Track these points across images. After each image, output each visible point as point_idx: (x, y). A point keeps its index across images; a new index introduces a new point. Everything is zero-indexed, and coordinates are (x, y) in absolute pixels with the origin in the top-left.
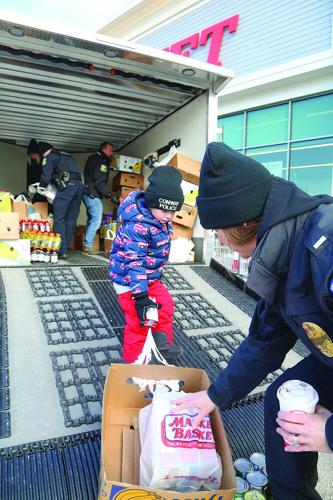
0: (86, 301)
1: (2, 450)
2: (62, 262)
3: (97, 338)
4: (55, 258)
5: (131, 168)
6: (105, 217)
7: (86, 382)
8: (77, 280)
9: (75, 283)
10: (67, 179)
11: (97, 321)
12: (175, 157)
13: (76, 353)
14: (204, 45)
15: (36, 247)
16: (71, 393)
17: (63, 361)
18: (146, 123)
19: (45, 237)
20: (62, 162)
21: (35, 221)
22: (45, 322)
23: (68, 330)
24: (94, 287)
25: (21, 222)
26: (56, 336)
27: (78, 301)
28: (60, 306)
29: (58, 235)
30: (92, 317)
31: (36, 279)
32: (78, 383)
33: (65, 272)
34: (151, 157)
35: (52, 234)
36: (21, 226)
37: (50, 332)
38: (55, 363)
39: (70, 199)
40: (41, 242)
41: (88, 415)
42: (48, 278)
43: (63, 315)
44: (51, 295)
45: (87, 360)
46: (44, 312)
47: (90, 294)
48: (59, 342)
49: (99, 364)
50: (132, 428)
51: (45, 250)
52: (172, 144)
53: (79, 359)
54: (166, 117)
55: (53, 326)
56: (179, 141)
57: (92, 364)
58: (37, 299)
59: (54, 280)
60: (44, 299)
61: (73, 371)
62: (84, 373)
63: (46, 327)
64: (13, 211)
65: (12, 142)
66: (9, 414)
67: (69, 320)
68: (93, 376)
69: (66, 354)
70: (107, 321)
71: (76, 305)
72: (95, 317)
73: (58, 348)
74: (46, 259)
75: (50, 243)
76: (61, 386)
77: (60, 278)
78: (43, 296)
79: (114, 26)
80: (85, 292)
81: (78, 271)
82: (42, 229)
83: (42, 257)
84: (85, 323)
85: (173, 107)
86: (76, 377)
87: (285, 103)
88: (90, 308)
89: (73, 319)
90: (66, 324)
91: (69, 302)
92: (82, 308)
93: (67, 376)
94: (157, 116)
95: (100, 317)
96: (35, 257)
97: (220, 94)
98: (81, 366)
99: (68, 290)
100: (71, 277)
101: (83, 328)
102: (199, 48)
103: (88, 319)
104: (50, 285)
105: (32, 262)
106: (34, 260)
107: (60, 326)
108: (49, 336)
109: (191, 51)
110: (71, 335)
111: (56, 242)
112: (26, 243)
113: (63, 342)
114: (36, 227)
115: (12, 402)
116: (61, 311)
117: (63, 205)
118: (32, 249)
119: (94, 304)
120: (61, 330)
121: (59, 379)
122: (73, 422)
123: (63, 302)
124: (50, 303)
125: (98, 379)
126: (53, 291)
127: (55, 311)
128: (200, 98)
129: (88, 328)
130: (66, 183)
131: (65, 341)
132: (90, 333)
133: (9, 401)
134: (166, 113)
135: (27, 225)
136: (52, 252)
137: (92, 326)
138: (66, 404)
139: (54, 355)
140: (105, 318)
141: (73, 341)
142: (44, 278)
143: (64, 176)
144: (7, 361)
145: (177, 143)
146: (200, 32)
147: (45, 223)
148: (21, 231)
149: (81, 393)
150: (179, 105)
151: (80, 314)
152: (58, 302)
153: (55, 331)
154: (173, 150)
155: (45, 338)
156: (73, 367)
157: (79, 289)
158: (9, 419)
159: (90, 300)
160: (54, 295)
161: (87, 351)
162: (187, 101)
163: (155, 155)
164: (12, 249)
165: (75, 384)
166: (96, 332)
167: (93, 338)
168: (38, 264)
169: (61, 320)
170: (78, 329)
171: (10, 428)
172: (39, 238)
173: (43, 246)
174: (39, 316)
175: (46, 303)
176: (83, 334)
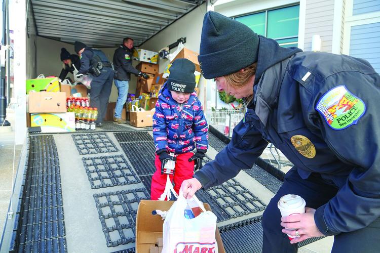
0: (118, 157)
2: (99, 129)
3: (127, 184)
4: (93, 127)
5: (149, 59)
6: (129, 96)
7: (121, 215)
8: (111, 142)
9: (110, 144)
10: (101, 67)
11: (127, 172)
12: (183, 51)
13: (113, 194)
15: (79, 118)
16: (111, 223)
17: (103, 200)
18: (160, 25)
19: (86, 111)
20: (95, 55)
21: (78, 99)
22: (89, 172)
23: (106, 178)
24: (123, 146)
25: (68, 99)
26: (98, 183)
27: (113, 157)
28: (99, 161)
30: (123, 168)
31: (80, 142)
32: (115, 215)
33: (102, 136)
34: (164, 51)
35: (91, 109)
36: (67, 102)
37: (93, 180)
38: (97, 202)
39: (103, 82)
40: (82, 115)
41: (123, 238)
42: (89, 141)
43: (102, 167)
44: (92, 153)
45: (121, 199)
46: (87, 166)
47: (121, 152)
48: (99, 187)
49: (130, 202)
50: (156, 245)
51: (86, 120)
52: (179, 41)
53: (115, 199)
54: (176, 21)
55: (95, 175)
56: (185, 39)
57: (125, 202)
58: (82, 156)
59: (94, 143)
60: (87, 156)
61: (111, 207)
62: (119, 209)
63: (89, 176)
64: (60, 91)
66: (65, 239)
67: (107, 171)
68: (125, 210)
69: (106, 195)
70: (135, 171)
71: (111, 160)
72: (125, 168)
73: (99, 191)
74: (87, 127)
75: (90, 115)
76: (103, 218)
77: (98, 140)
78: (86, 154)
80: (117, 150)
81: (111, 135)
82: (83, 105)
83: (83, 126)
84: (118, 173)
85: (180, 13)
86: (113, 211)
87: (263, 12)
88: (121, 162)
89: (109, 170)
90: (105, 174)
91: (106, 158)
92: (116, 162)
93: (107, 211)
94: (168, 20)
95: (129, 168)
96: (79, 126)
97: (215, 4)
98: (117, 204)
99: (104, 149)
100: (107, 140)
101: (117, 177)
103: (121, 170)
104: (91, 145)
105: (76, 129)
106: (78, 127)
107: (100, 175)
108: (93, 183)
110: (108, 182)
111: (93, 114)
112: (72, 115)
113: (103, 187)
114: (78, 103)
115: (67, 231)
116: (100, 164)
117: (99, 86)
118: (76, 120)
119: (124, 159)
120: (101, 178)
121: (101, 214)
122: (113, 243)
123: (101, 158)
124: (91, 159)
125: (130, 213)
126: (93, 150)
127: (95, 165)
128: (201, 6)
129: (120, 176)
130: (100, 70)
131: (105, 186)
132: (122, 180)
133: (65, 230)
134: (175, 18)
135: (71, 102)
136: (91, 121)
137: (123, 175)
138: (107, 231)
139: (97, 196)
140: (133, 169)
141: (110, 186)
142: (86, 141)
143: (98, 65)
144: (62, 201)
145: (183, 40)
147: (85, 100)
148: (67, 106)
149: (117, 222)
150: (185, 11)
151: (114, 166)
152: (97, 158)
153: (96, 179)
154: (181, 46)
155: (89, 185)
156: (111, 205)
157: (113, 149)
158: (66, 243)
159: (121, 156)
160: (94, 153)
161: (121, 193)
162: (191, 8)
163: (167, 49)
164: (61, 120)
165: (113, 216)
166: (126, 179)
167: (125, 184)
168: (81, 131)
169: (100, 171)
170: (113, 177)
171: (66, 249)
172: (81, 111)
173: (84, 117)
174: (84, 169)
175: (89, 159)
176: (118, 181)
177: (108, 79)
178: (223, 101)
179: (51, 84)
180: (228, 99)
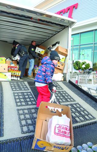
0: (28, 92)
1: (1, 141)
2: (21, 80)
4: (19, 79)
6: (35, 66)
7: (28, 119)
8: (26, 86)
9: (25, 87)
10: (23, 54)
11: (32, 99)
12: (58, 47)
13: (25, 109)
14: (67, 12)
15: (13, 75)
16: (24, 122)
17: (21, 112)
18: (49, 36)
19: (16, 72)
20: (22, 48)
21: (13, 67)
22: (15, 99)
23: (23, 102)
24: (31, 88)
25: (9, 67)
26: (19, 104)
27: (26, 93)
29: (20, 71)
30: (30, 98)
31: (13, 85)
32: (26, 119)
33: (22, 83)
34: (50, 47)
35: (18, 71)
36: (8, 68)
37: (17, 102)
38: (18, 112)
39: (24, 60)
40: (14, 73)
41: (29, 130)
42: (16, 85)
43: (21, 97)
44: (17, 90)
45: (29, 112)
46: (15, 96)
47: (30, 91)
48: (20, 106)
49: (33, 113)
51: (16, 76)
52: (57, 43)
53: (26, 111)
54: (55, 34)
55: (18, 100)
56: (59, 42)
57: (30, 113)
59: (19, 86)
60: (15, 92)
61: (24, 115)
62: (28, 116)
64: (6, 63)
65: (6, 42)
66: (3, 129)
67: (23, 99)
68: (30, 117)
69: (22, 110)
71: (25, 94)
72: (31, 98)
73: (19, 108)
74: (16, 79)
75: (17, 74)
76: (20, 120)
77: (21, 85)
78: (15, 91)
79: (39, 6)
80: (28, 90)
81: (26, 83)
82: (15, 70)
84: (28, 100)
85: (57, 31)
86: (25, 117)
87: (92, 31)
88: (30, 95)
89: (24, 98)
90: (22, 100)
91: (23, 93)
92: (27, 95)
93: (22, 117)
94: (52, 34)
95: (33, 98)
96: (13, 78)
97: (72, 28)
98: (27, 114)
99: (23, 89)
100: (24, 85)
101: (28, 101)
102: (66, 13)
103: (29, 98)
104: (17, 87)
105: (11, 80)
107: (20, 100)
108: (17, 104)
109: (63, 14)
110: (24, 103)
111: (19, 73)
112: (10, 74)
113: (21, 106)
114: (13, 69)
115: (4, 125)
116: (21, 96)
118: (12, 76)
119: (31, 94)
120: (21, 102)
121: (19, 118)
122: (24, 132)
124: (17, 93)
125: (32, 118)
126: (18, 89)
127: (19, 96)
128: (66, 28)
129: (29, 101)
131: (22, 105)
132: (30, 103)
133: (3, 125)
134: (55, 33)
135: (10, 68)
136: (18, 76)
137: (30, 101)
138: (22, 126)
139: (18, 110)
140: (35, 98)
141: (24, 105)
142: (15, 85)
144: (3, 112)
145: (58, 43)
146: (66, 8)
147: (16, 67)
148: (8, 70)
149: (27, 122)
150: (59, 31)
151: (27, 97)
152: (20, 93)
153: (19, 102)
154: (57, 45)
155: (15, 104)
156: (24, 114)
157: (26, 89)
158: (3, 131)
159: (30, 92)
160: (18, 90)
161: (29, 109)
162: (61, 30)
163: (51, 46)
164: (5, 75)
165: (25, 120)
166: (32, 103)
167: (31, 105)
168: (13, 81)
169: (20, 99)
170: (26, 101)
171: (3, 134)
172: (14, 72)
173: (15, 75)
174: (13, 97)
175: (16, 93)
176: (28, 103)
177: (26, 59)
178: (75, 69)
179: (2, 60)
180: (77, 68)
